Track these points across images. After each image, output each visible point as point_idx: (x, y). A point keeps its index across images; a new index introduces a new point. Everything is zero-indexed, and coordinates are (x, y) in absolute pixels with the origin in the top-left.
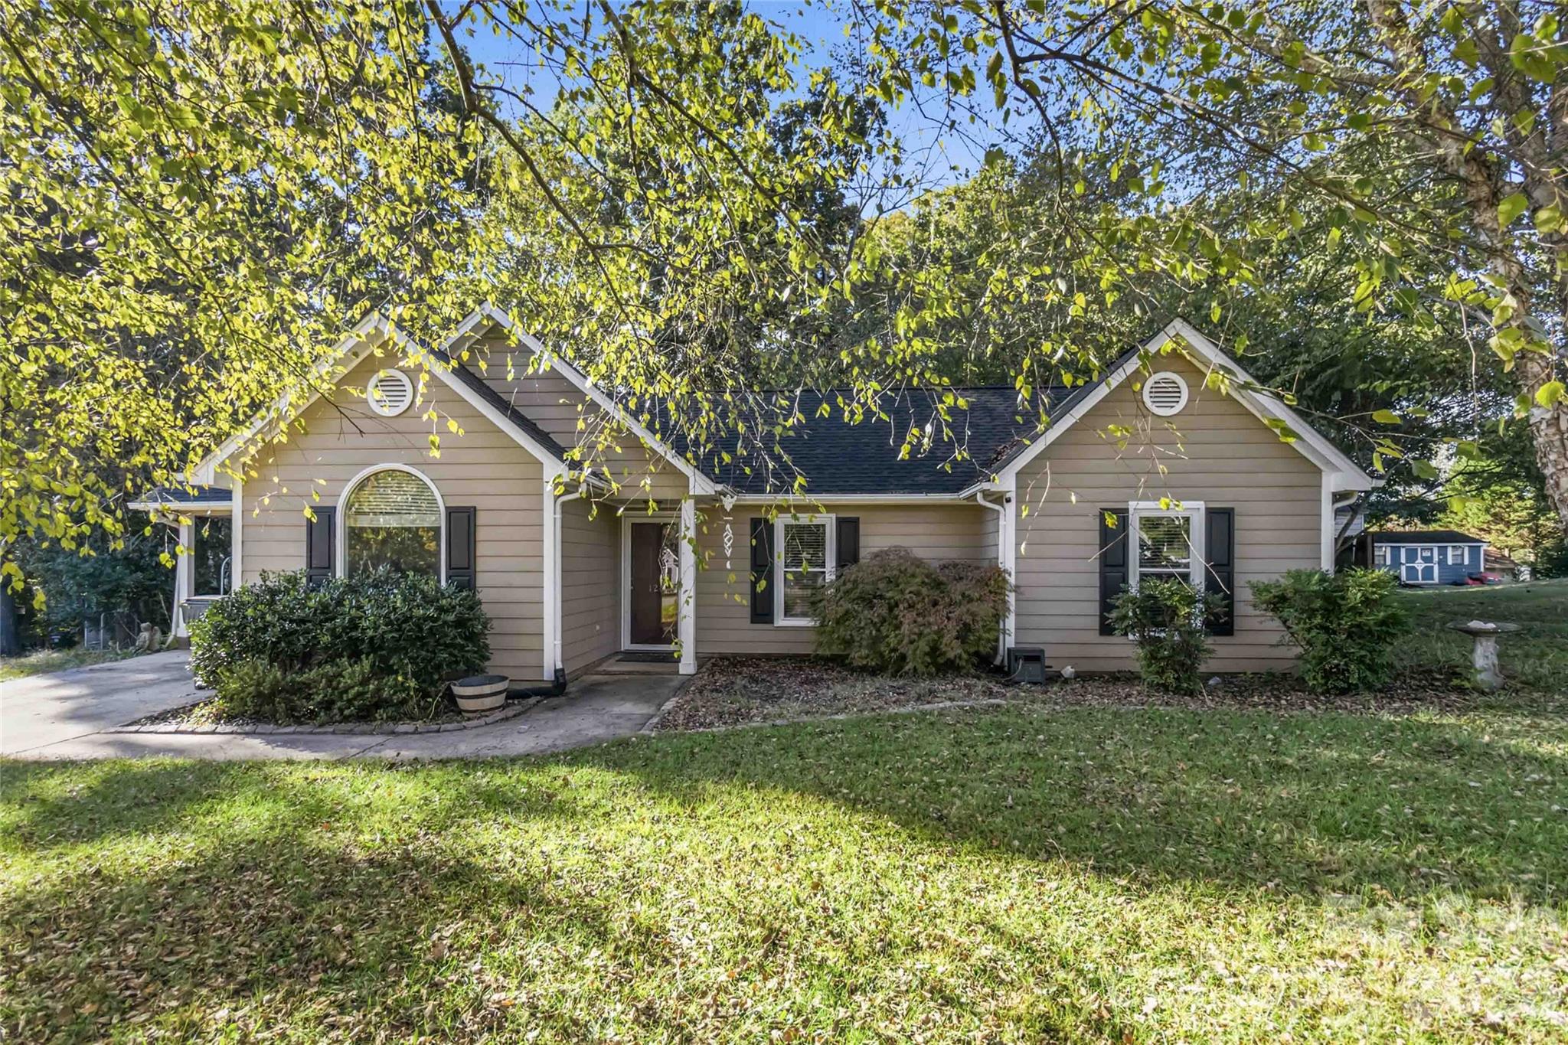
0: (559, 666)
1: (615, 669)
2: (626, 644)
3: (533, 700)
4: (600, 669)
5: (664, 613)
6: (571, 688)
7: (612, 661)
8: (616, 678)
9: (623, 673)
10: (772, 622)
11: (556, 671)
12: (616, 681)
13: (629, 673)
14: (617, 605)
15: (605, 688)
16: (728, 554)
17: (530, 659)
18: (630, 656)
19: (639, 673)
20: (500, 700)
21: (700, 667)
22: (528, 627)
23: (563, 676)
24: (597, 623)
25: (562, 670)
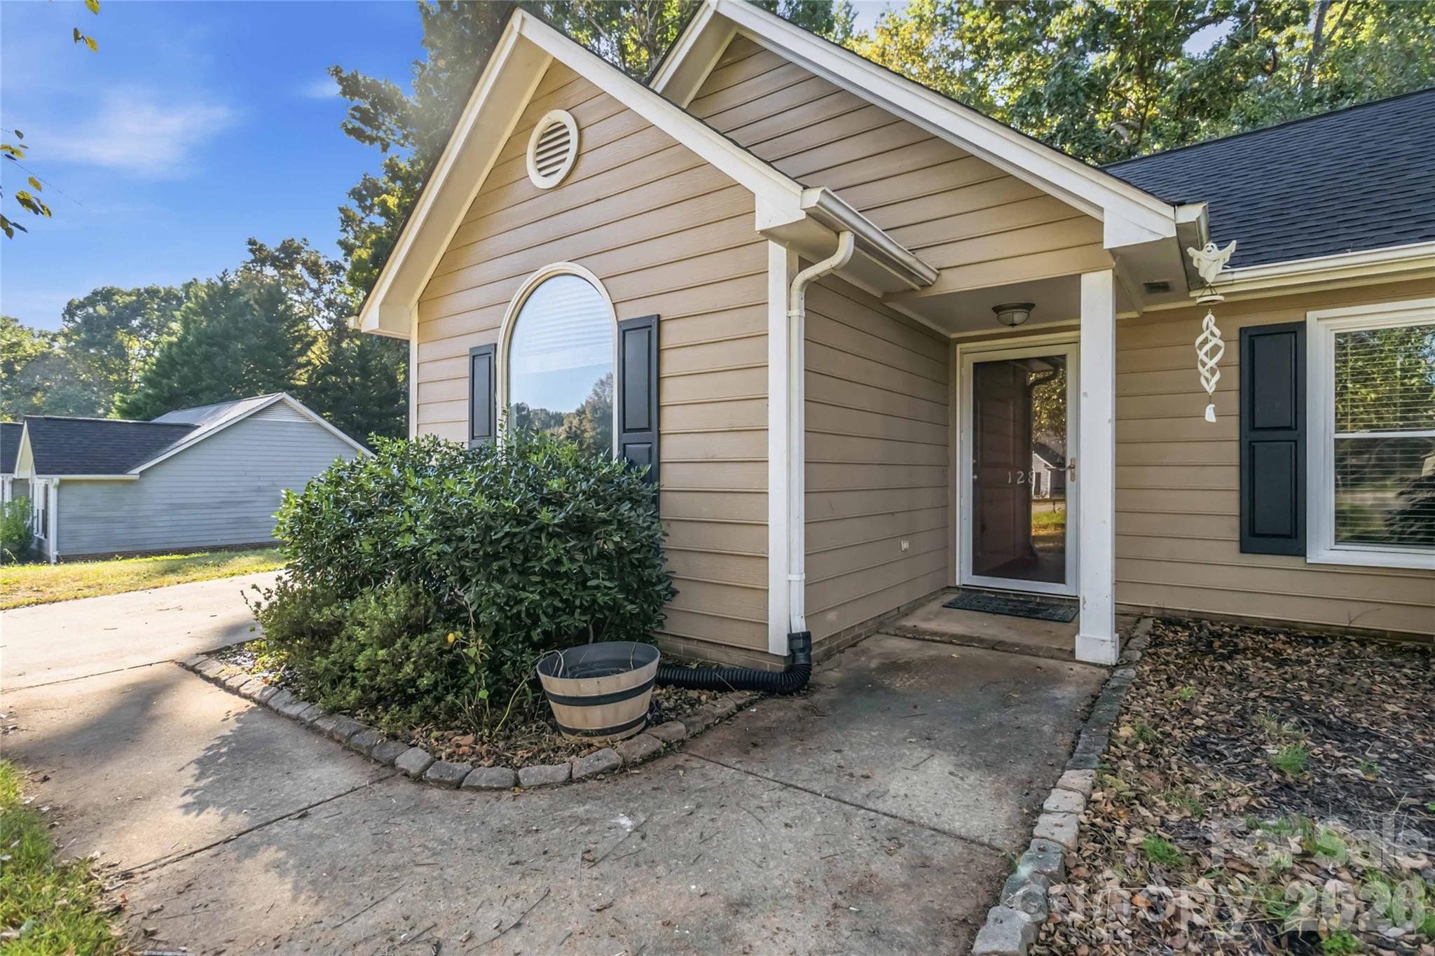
0: (799, 626)
1: (933, 626)
2: (964, 574)
3: (727, 702)
4: (909, 623)
5: (1034, 522)
6: (829, 674)
7: (935, 606)
8: (933, 651)
9: (950, 640)
10: (1302, 553)
11: (792, 638)
12: (930, 664)
13: (965, 641)
14: (947, 507)
15: (900, 683)
16: (1210, 387)
17: (734, 605)
18: (971, 600)
19: (981, 642)
20: (637, 707)
21: (1125, 643)
22: (739, 541)
23: (808, 647)
24: (905, 536)
25: (806, 636)
